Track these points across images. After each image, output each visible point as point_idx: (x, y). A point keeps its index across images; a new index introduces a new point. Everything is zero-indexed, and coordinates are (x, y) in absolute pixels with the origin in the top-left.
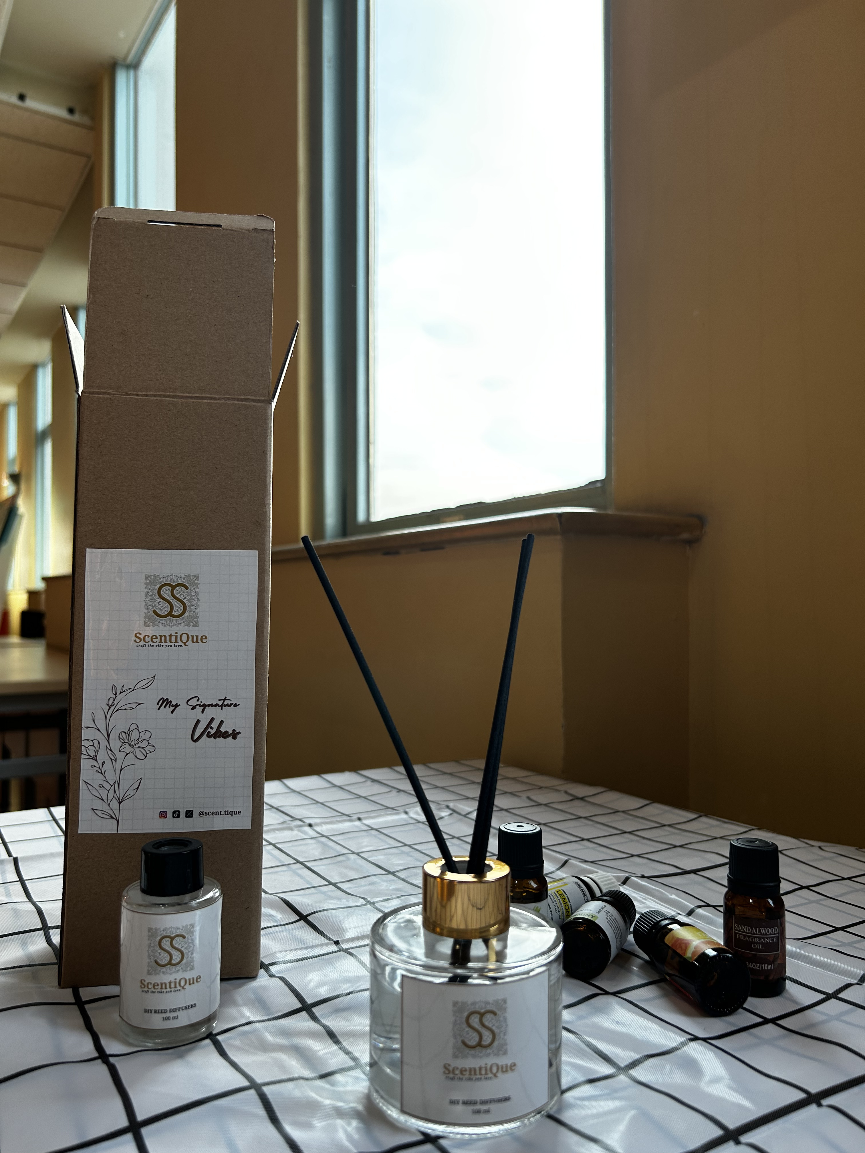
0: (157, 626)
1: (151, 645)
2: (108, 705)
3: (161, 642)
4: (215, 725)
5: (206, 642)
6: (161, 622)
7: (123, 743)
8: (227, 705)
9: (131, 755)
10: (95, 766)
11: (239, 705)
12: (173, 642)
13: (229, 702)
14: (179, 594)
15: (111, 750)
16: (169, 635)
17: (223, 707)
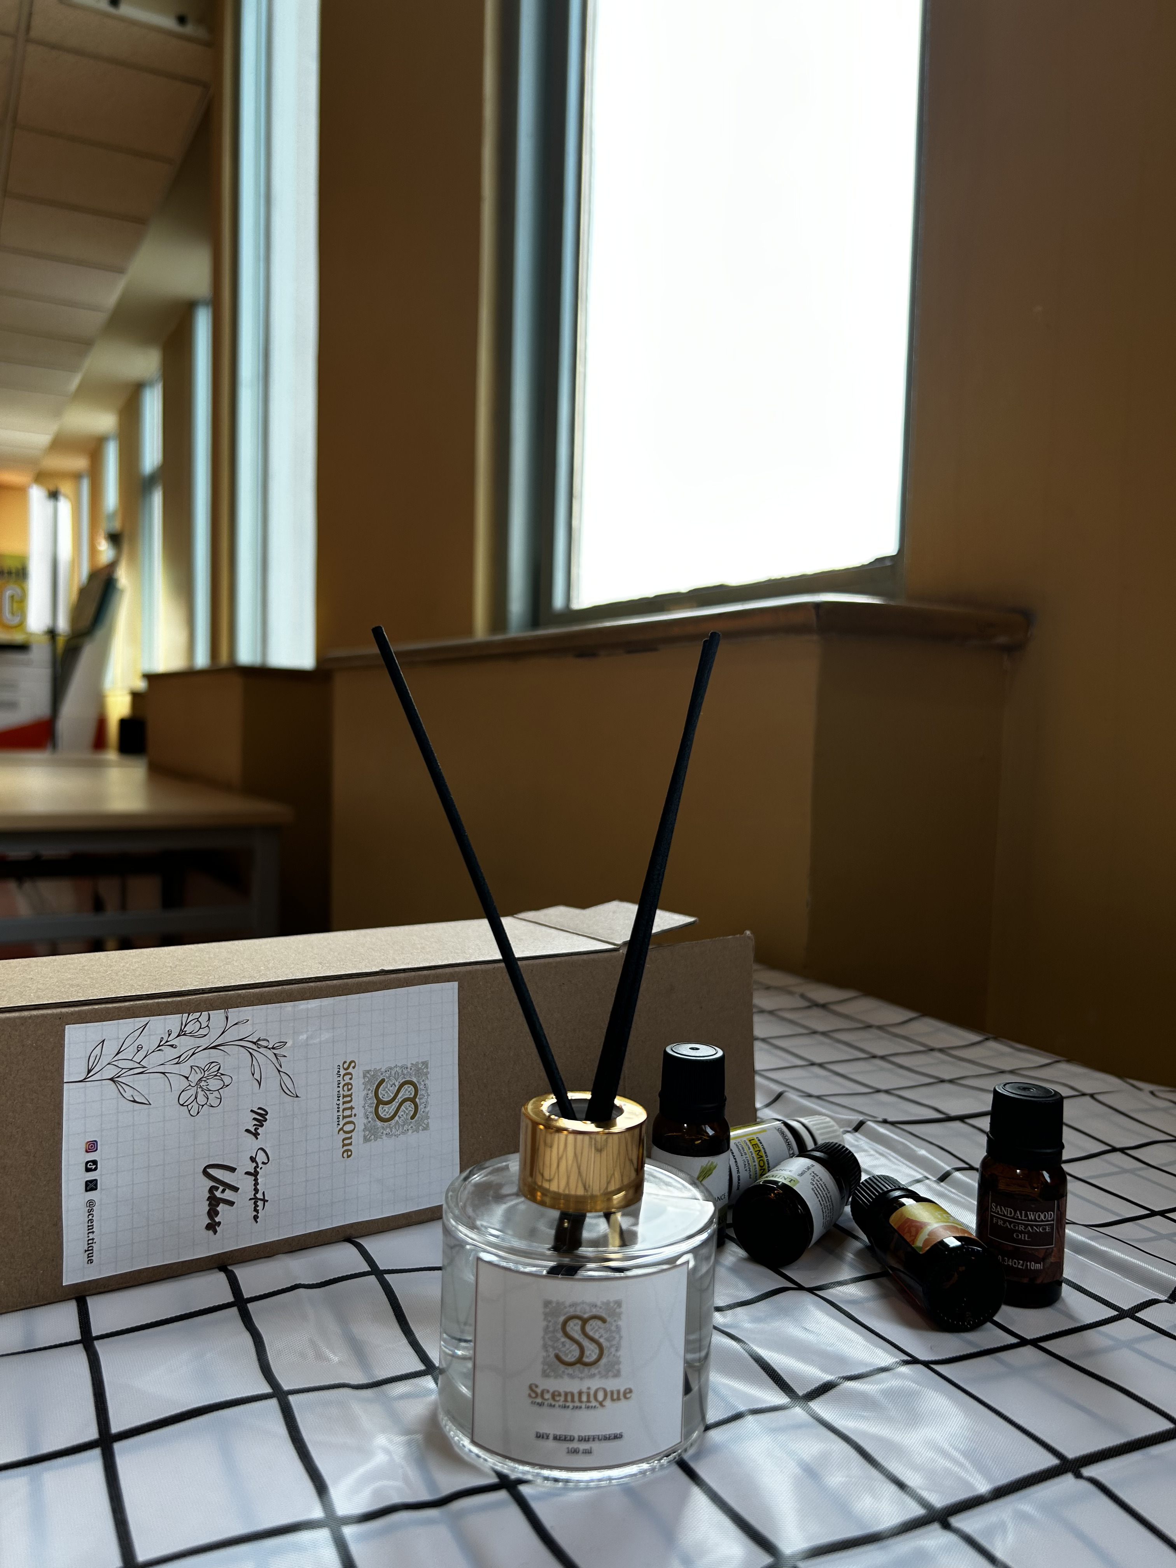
0: (365, 1088)
1: (339, 1084)
2: (259, 1040)
3: (344, 1096)
4: (228, 1195)
5: (344, 1157)
6: (370, 1092)
7: (203, 1070)
8: (256, 1206)
9: (185, 1083)
10: (169, 1035)
11: (257, 1222)
12: (343, 1113)
13: (260, 1208)
14: (405, 1109)
15: (193, 1054)
16: (353, 1106)
17: (253, 1201)
